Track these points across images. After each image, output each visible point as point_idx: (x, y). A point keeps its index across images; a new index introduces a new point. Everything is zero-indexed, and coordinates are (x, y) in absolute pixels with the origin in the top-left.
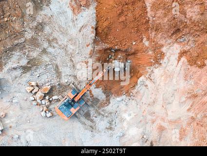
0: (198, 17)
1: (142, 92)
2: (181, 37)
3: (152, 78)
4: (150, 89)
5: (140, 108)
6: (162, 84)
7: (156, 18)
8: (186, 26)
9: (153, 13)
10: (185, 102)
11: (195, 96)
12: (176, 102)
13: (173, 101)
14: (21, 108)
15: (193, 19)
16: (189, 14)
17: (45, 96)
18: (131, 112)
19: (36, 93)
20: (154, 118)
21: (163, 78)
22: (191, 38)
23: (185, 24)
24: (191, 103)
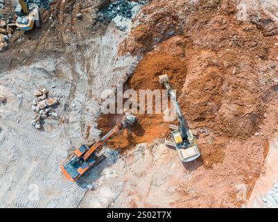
0: (231, 116)
1: (136, 157)
2: (202, 127)
3: (154, 149)
4: (145, 159)
5: (125, 173)
6: (160, 161)
7: (189, 96)
8: (212, 119)
9: (188, 89)
10: (172, 193)
11: (186, 194)
12: (163, 188)
13: (161, 185)
14: (20, 106)
15: (224, 116)
16: (223, 110)
17: (46, 107)
18: (114, 171)
19: (41, 100)
20: (133, 191)
21: (163, 156)
22: (212, 134)
23: (213, 116)
24: (178, 198)
